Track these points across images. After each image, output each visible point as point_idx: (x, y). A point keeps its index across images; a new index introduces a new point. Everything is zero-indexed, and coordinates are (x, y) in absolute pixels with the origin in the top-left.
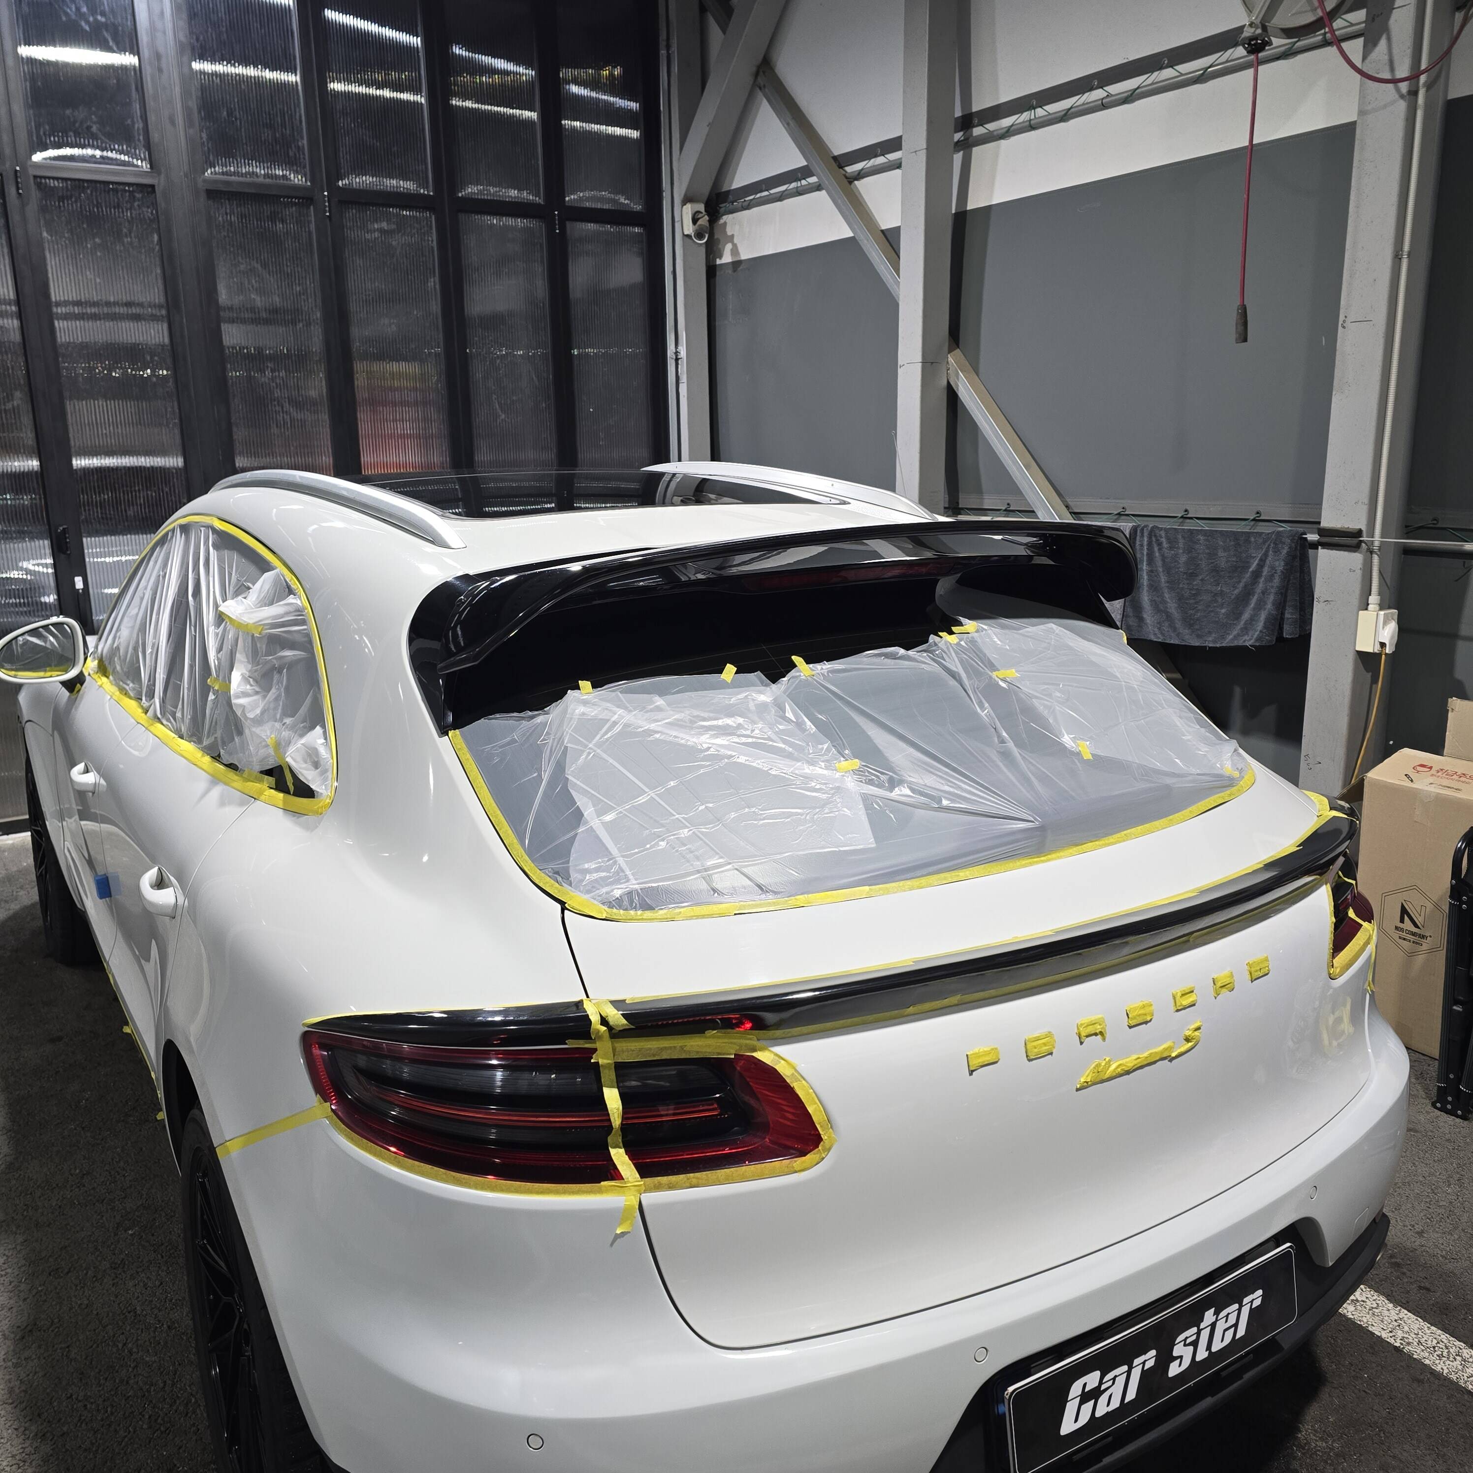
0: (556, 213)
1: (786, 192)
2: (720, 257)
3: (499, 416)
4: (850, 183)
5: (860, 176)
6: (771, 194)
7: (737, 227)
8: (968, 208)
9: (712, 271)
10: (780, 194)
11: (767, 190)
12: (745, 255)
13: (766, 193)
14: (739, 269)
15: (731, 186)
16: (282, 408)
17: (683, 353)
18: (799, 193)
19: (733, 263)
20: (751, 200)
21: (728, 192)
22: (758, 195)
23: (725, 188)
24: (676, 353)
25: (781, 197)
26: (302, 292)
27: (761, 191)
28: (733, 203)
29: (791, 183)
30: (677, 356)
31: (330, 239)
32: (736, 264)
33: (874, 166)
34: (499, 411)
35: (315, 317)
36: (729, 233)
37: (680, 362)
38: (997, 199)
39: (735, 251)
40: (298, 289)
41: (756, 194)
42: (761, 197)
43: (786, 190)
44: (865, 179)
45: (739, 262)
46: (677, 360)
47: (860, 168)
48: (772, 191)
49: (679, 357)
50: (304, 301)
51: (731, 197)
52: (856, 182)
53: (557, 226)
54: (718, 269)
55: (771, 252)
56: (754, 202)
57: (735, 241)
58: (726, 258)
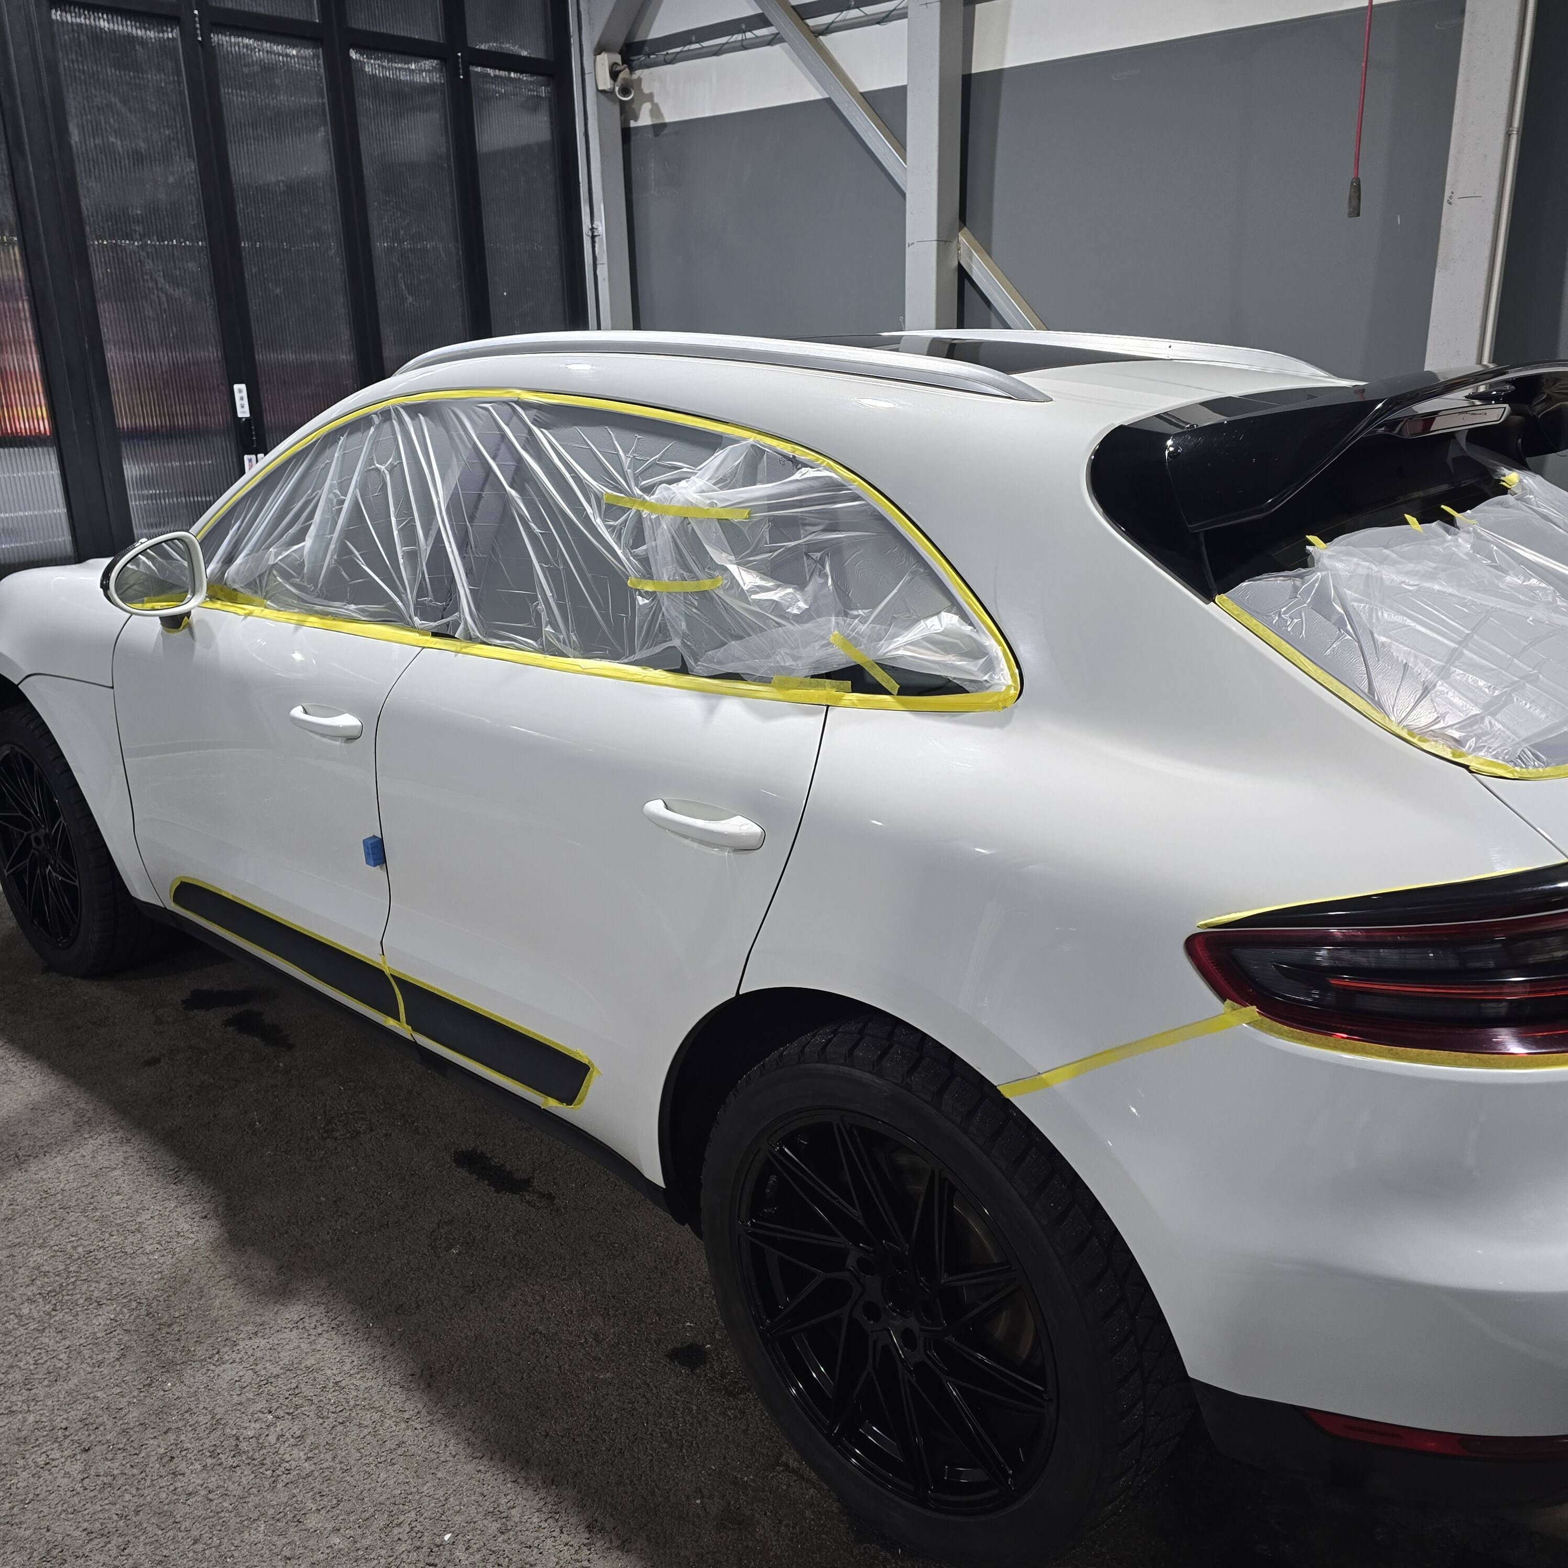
0: (459, 54)
1: (726, 46)
2: (636, 119)
3: (406, 299)
4: (816, 37)
5: (828, 30)
6: (703, 47)
7: (657, 84)
8: (973, 71)
9: (627, 134)
10: (718, 48)
11: (698, 42)
12: (669, 117)
13: (697, 46)
14: (662, 133)
15: (647, 35)
16: (156, 283)
17: (601, 227)
18: (744, 46)
19: (654, 126)
20: (678, 53)
21: (644, 43)
22: (687, 48)
23: (639, 38)
24: (592, 229)
25: (718, 51)
26: (172, 135)
27: (691, 43)
28: (649, 55)
29: (733, 35)
30: (593, 232)
31: (203, 71)
32: (659, 128)
33: (845, 20)
34: (406, 293)
35: (188, 169)
36: (646, 91)
37: (597, 239)
38: (1011, 61)
39: (656, 111)
40: (167, 132)
41: (685, 46)
42: (689, 50)
43: (727, 43)
44: (834, 34)
45: (664, 125)
46: (593, 237)
47: (830, 21)
48: (705, 44)
49: (596, 234)
50: (175, 149)
51: (647, 49)
52: (821, 37)
53: (461, 71)
54: (632, 132)
55: (707, 114)
56: (682, 55)
57: (656, 100)
58: (644, 119)
